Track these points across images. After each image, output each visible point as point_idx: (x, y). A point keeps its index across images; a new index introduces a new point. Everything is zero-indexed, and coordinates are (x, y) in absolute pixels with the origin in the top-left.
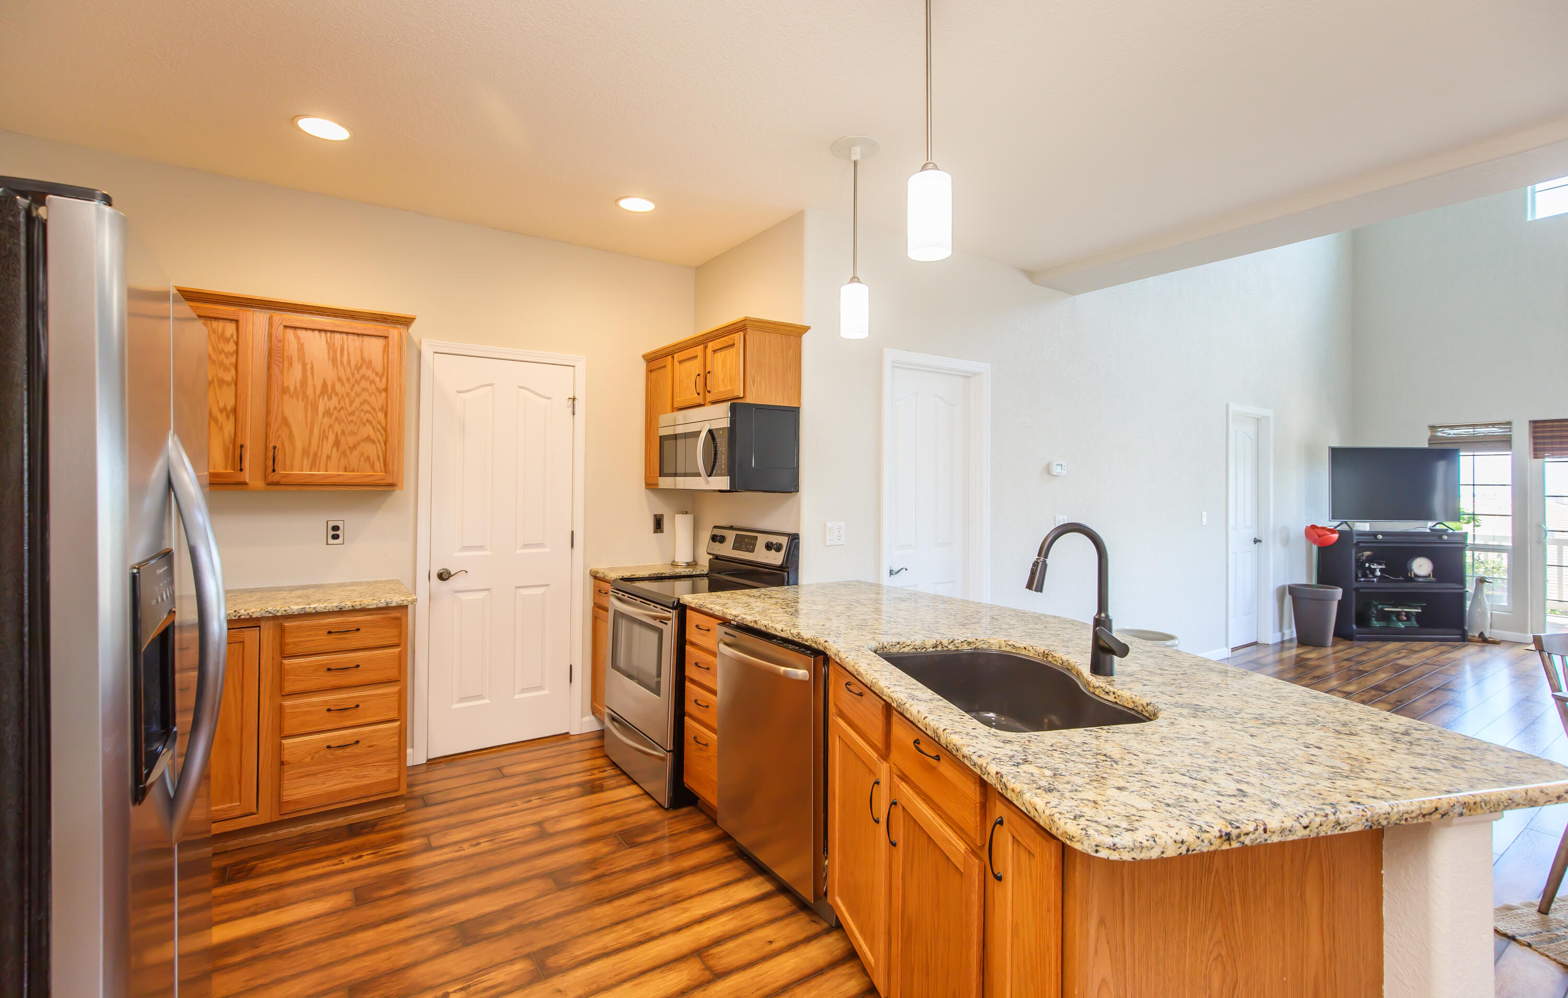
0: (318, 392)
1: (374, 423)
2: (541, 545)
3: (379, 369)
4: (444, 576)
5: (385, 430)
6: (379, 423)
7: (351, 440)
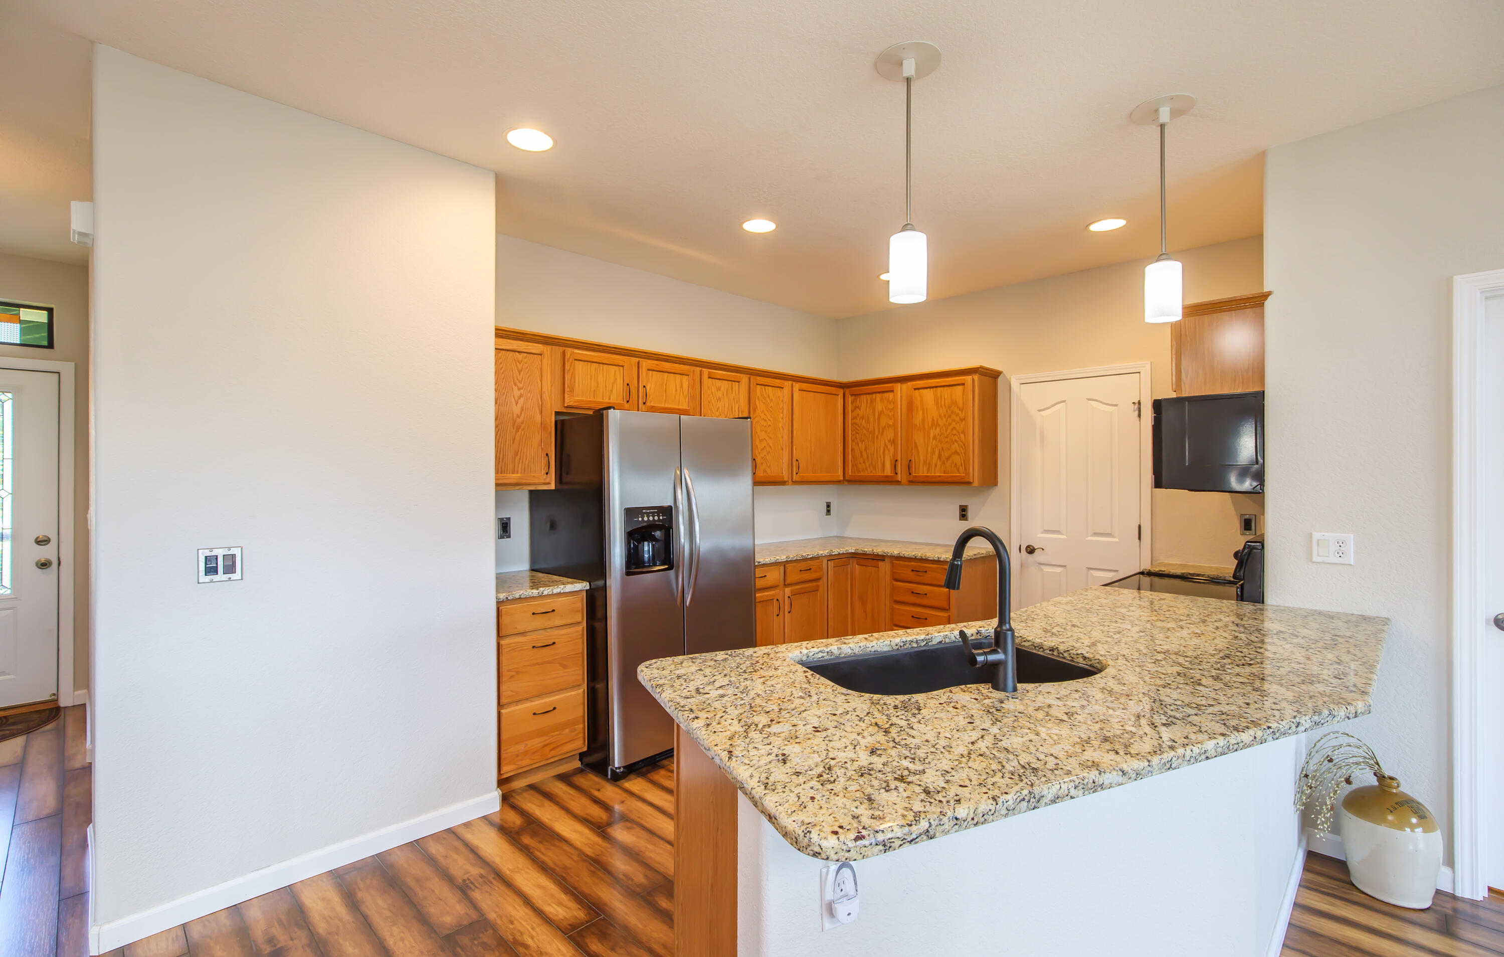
0: (930, 425)
1: (959, 442)
2: (1109, 535)
3: (961, 406)
4: (1031, 550)
5: (964, 445)
6: (961, 441)
7: (947, 454)
